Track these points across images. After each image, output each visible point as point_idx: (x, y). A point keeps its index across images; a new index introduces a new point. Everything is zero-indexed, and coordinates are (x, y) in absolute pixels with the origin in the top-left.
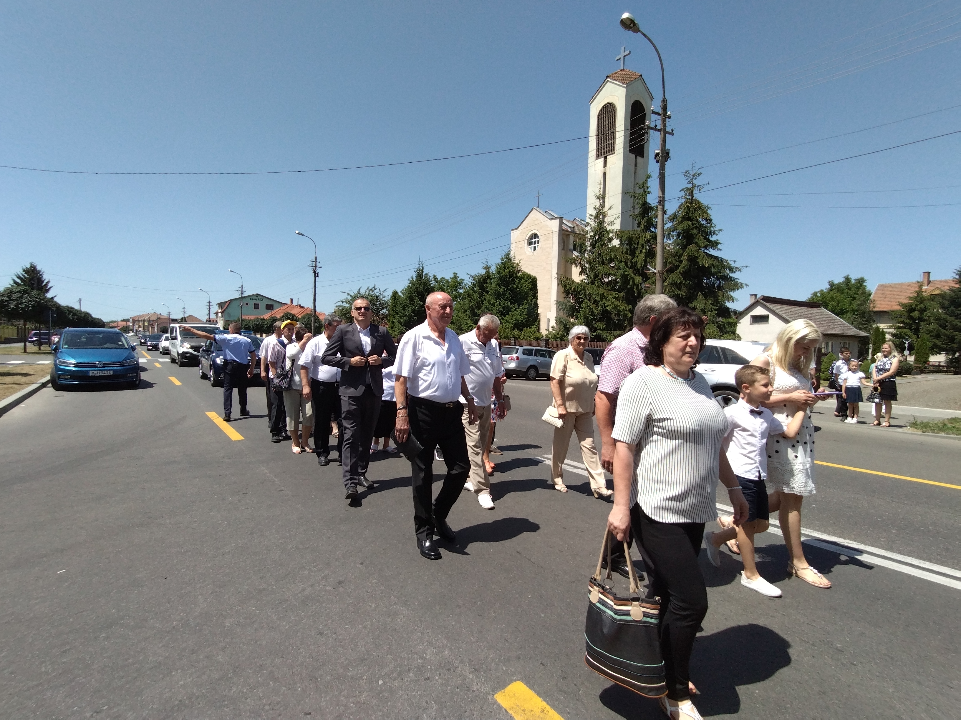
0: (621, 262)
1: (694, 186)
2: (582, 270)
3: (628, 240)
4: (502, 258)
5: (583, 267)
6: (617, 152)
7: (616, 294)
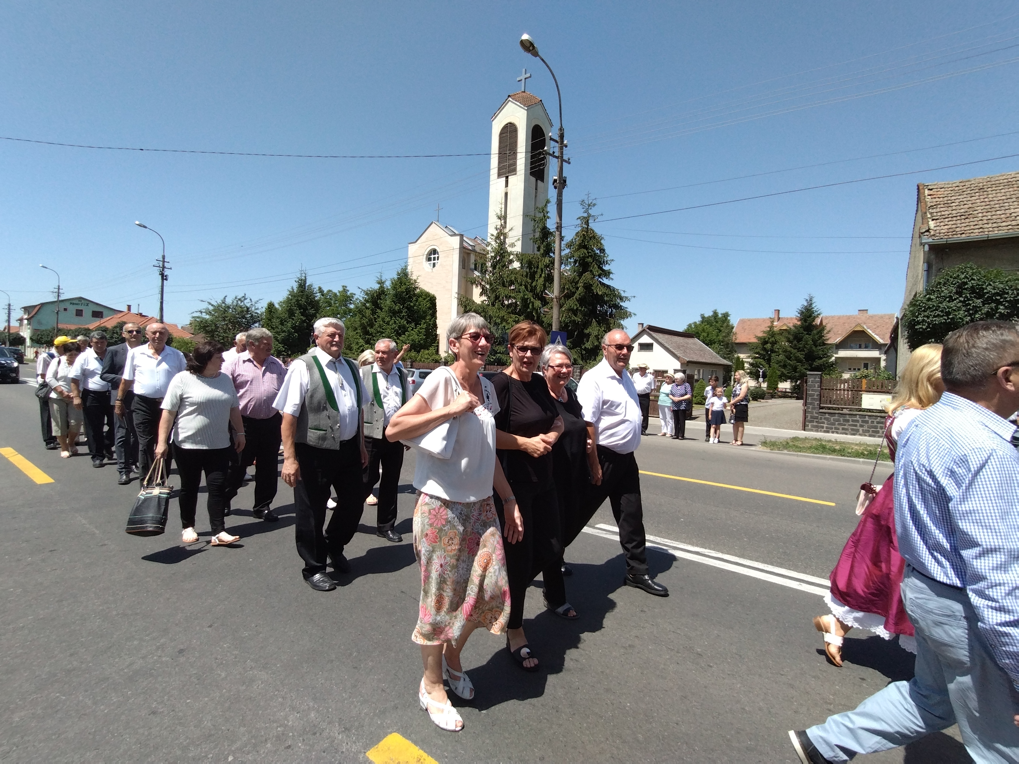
0: (521, 285)
1: (589, 216)
2: (482, 291)
3: (528, 264)
4: (398, 273)
5: (483, 288)
6: (518, 173)
7: (516, 317)
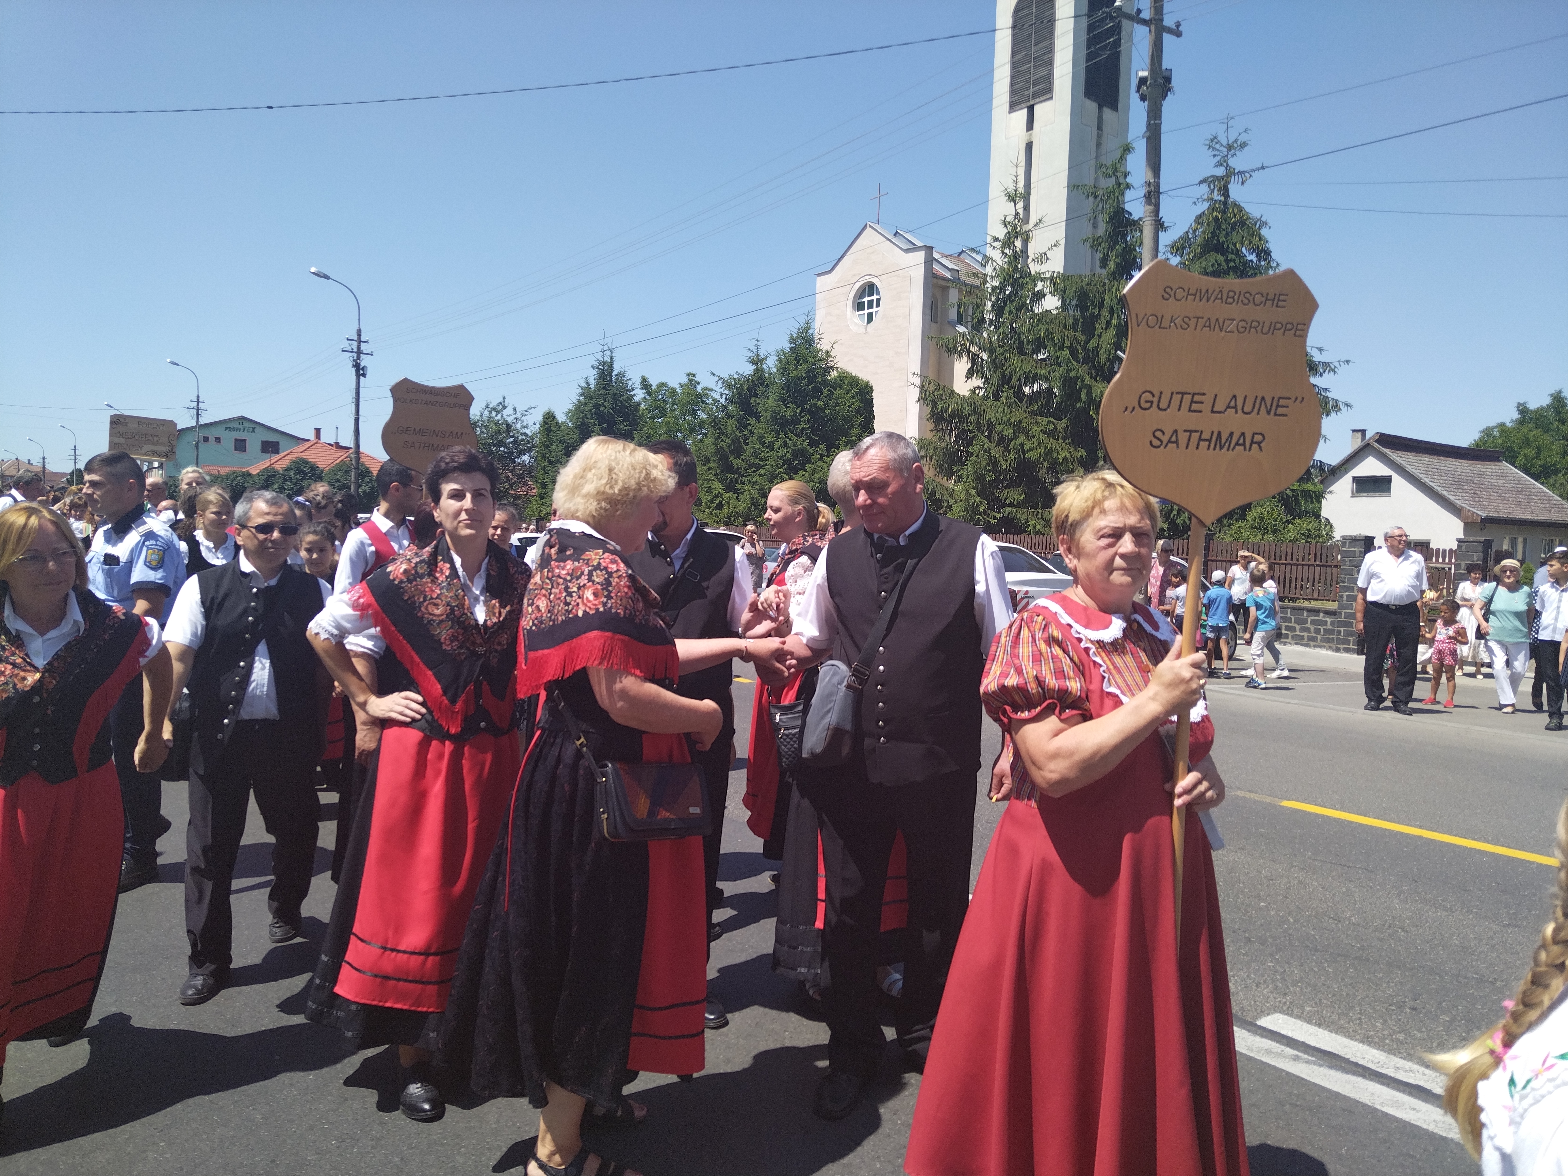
1: (1230, 173)
2: (972, 367)
3: (1079, 298)
4: (792, 337)
5: (974, 360)
6: (1056, 96)
7: (1049, 422)
